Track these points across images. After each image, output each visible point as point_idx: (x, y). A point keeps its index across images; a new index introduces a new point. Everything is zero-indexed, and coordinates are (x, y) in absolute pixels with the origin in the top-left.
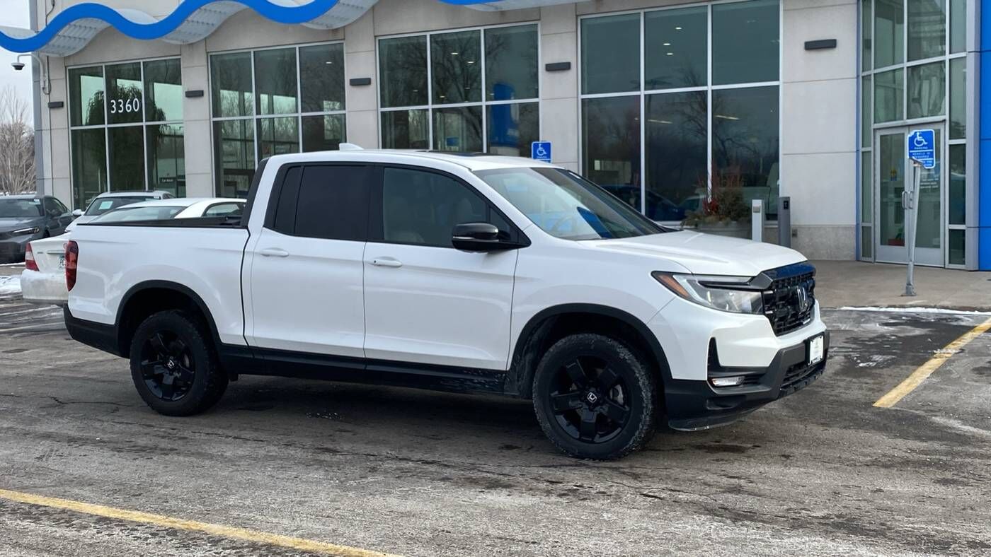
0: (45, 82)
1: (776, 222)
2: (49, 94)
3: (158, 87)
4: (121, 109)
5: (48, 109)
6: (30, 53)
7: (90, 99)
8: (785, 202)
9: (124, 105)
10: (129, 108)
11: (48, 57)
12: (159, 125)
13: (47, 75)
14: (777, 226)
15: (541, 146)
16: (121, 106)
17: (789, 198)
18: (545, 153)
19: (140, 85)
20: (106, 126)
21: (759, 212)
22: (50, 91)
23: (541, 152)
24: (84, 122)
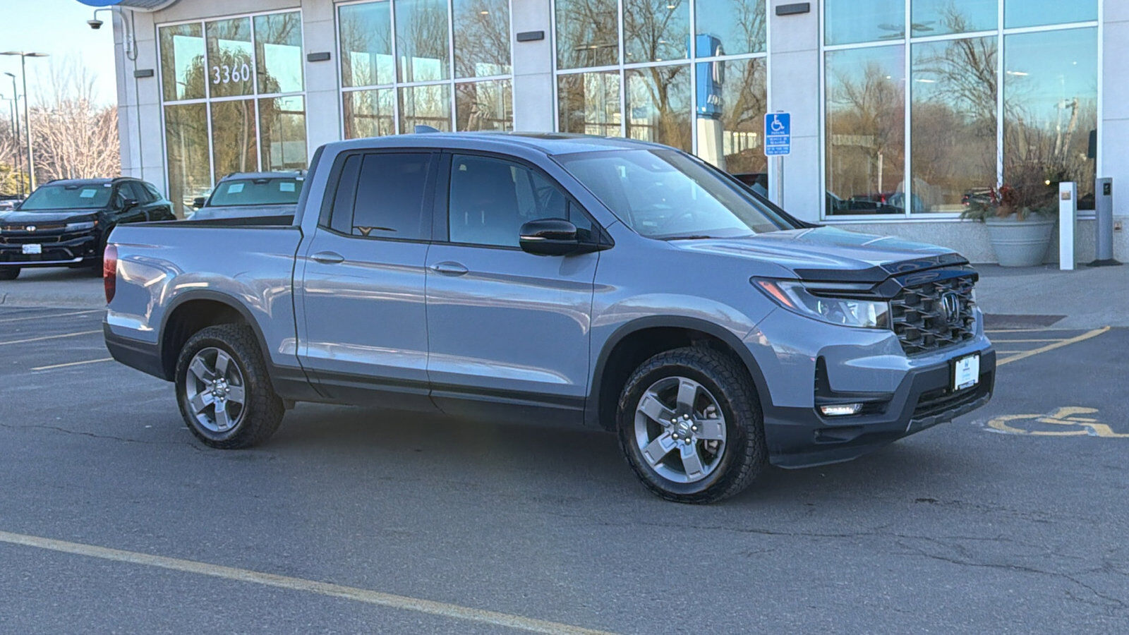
0: (129, 44)
1: (1093, 212)
2: (135, 60)
3: (269, 48)
4: (226, 78)
5: (134, 79)
6: (110, 7)
7: (188, 66)
8: (1105, 185)
9: (230, 74)
10: (236, 77)
11: (132, 12)
12: (273, 99)
13: (131, 35)
14: (1094, 218)
15: (777, 119)
16: (227, 74)
17: (1111, 179)
18: (782, 127)
19: (248, 48)
20: (208, 100)
21: (1069, 199)
22: (136, 57)
23: (777, 126)
24: (179, 95)
